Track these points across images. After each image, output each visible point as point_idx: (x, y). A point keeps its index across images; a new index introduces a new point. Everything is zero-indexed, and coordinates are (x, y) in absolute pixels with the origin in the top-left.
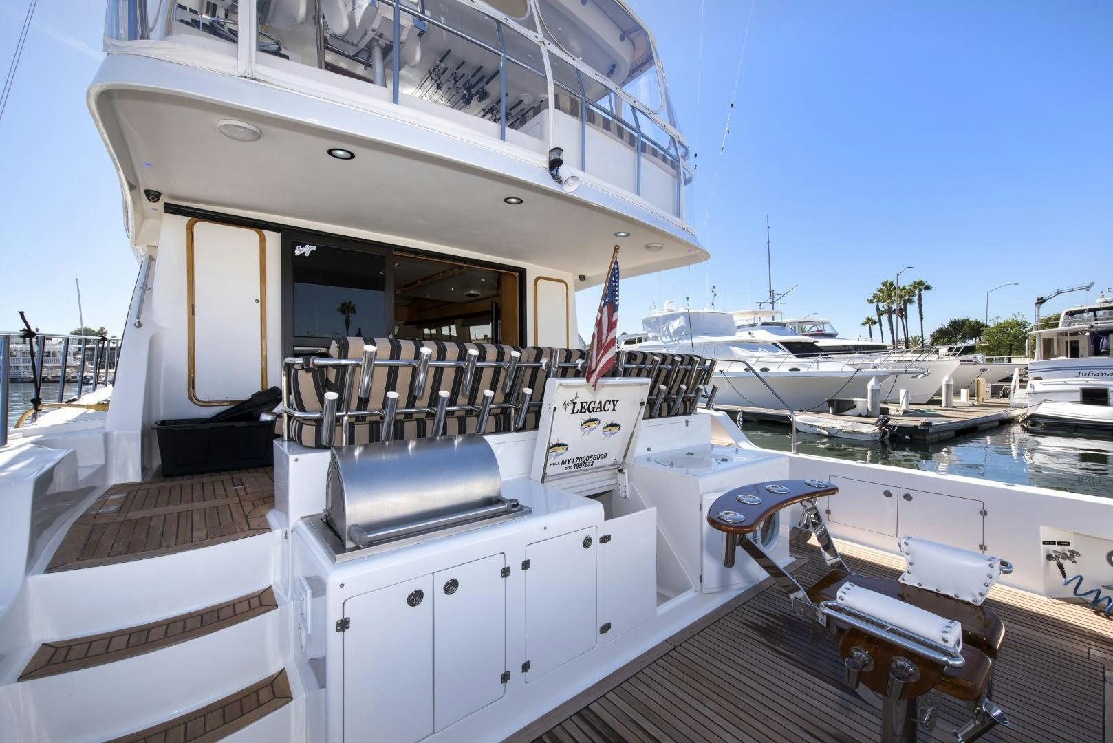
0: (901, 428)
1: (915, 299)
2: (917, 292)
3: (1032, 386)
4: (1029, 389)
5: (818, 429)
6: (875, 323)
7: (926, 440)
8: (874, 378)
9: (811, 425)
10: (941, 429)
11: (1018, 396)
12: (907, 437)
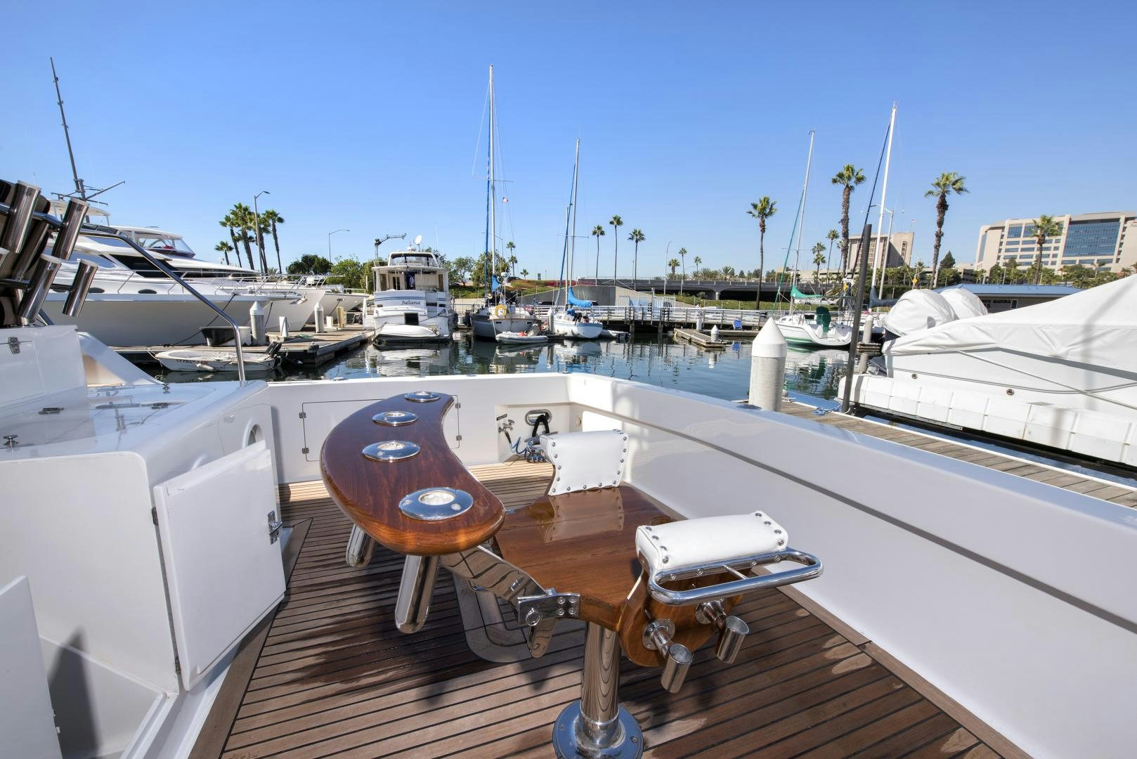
0: (292, 354)
1: (271, 229)
2: (271, 222)
3: (377, 312)
4: (375, 315)
5: (198, 365)
6: (230, 249)
7: (314, 363)
8: (255, 304)
9: (187, 361)
10: (327, 351)
11: (369, 321)
12: (300, 362)
